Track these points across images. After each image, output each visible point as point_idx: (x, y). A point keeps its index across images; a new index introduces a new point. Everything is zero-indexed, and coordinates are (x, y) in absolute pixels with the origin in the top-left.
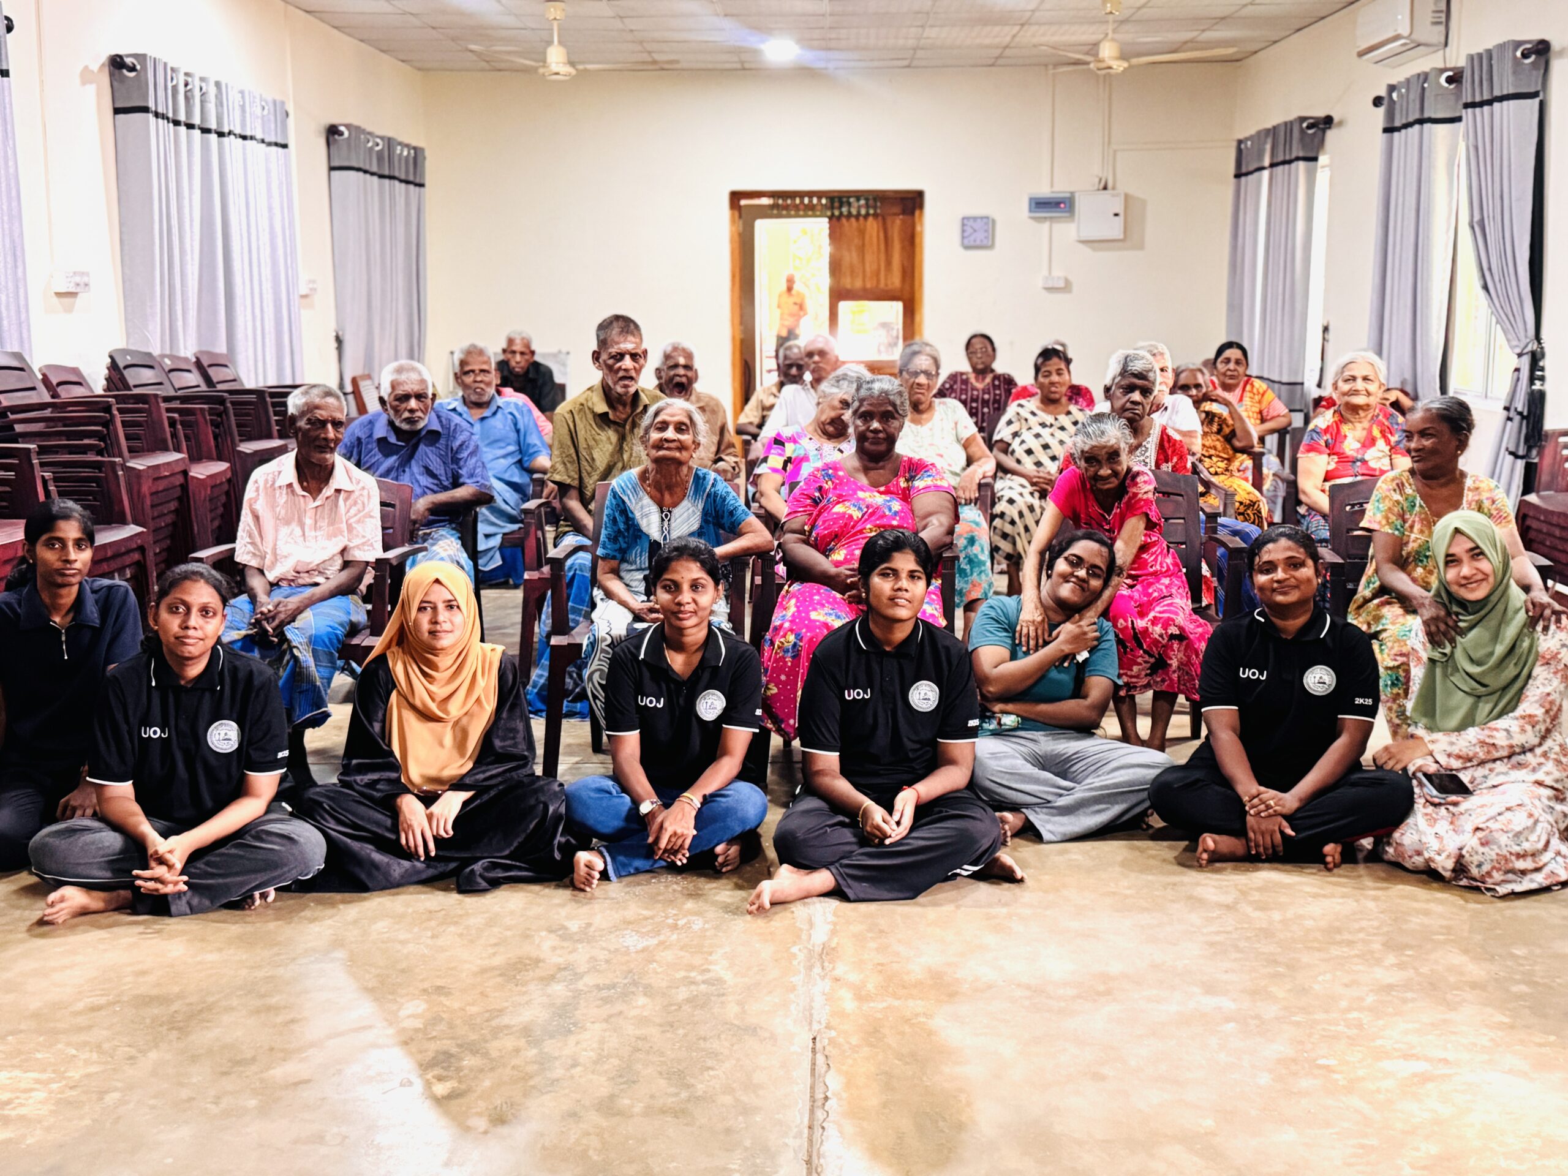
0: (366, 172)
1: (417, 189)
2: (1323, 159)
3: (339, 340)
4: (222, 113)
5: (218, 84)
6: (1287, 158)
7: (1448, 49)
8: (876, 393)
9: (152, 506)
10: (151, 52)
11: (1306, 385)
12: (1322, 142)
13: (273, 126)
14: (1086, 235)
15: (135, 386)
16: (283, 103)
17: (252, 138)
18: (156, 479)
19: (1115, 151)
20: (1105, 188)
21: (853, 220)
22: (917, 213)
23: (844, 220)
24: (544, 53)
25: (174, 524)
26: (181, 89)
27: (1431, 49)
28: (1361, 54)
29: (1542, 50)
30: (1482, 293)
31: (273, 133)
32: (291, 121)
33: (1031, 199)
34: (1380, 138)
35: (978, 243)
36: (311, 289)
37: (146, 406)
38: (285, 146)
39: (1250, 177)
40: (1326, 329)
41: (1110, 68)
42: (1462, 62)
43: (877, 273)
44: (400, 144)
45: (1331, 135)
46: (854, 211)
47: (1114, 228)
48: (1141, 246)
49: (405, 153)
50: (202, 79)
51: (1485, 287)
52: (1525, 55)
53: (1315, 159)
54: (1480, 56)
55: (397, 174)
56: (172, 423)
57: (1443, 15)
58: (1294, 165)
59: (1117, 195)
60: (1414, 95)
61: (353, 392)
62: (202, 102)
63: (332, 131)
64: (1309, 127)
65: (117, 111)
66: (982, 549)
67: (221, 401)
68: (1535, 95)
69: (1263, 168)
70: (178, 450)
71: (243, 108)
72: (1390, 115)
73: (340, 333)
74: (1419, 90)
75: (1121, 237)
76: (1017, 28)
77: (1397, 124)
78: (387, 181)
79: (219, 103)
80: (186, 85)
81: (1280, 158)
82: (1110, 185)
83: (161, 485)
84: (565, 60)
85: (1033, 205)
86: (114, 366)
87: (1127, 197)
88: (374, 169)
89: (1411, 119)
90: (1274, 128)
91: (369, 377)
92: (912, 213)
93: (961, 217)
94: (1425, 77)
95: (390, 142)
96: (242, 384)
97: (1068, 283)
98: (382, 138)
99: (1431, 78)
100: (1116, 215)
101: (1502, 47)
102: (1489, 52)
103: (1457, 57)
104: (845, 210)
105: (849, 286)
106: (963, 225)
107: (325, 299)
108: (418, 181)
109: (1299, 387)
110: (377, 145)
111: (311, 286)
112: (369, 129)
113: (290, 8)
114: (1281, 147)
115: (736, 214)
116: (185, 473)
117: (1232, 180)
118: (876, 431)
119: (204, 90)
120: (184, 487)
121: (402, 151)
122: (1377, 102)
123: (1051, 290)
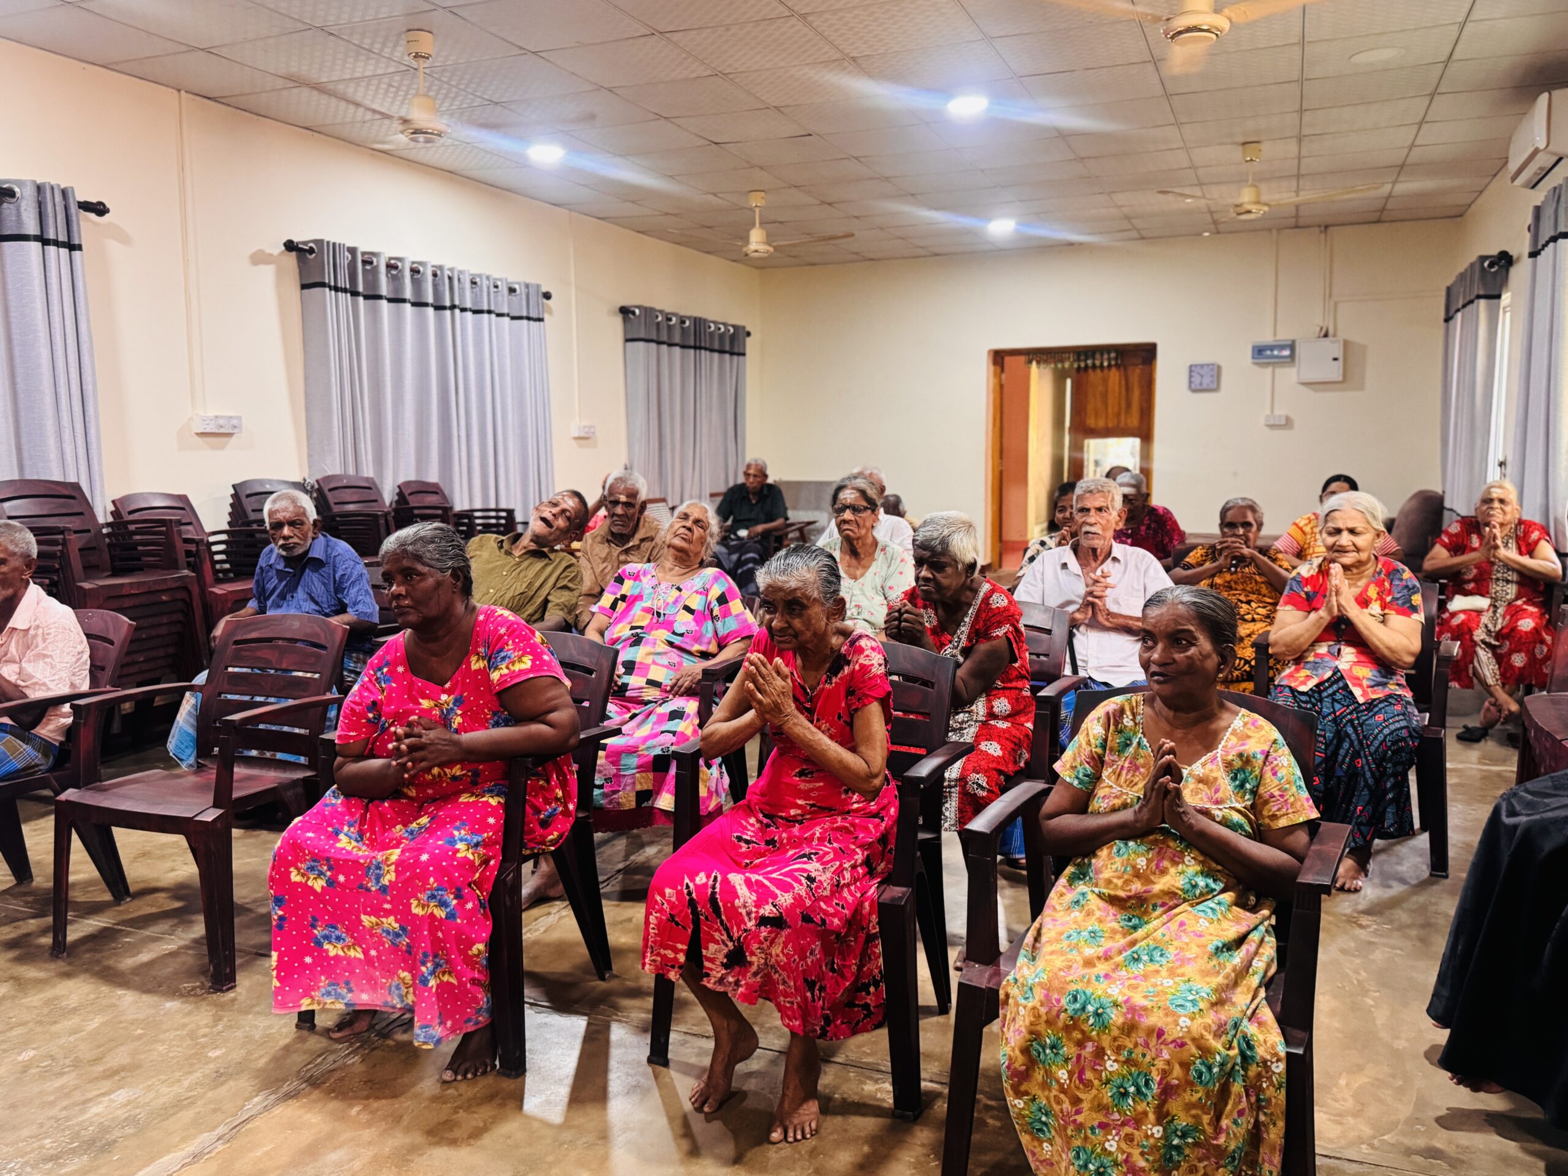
0: (661, 342)
1: (733, 356)
2: (1506, 298)
4: (443, 291)
5: (440, 267)
12: (1505, 279)
13: (524, 304)
14: (1306, 378)
16: (541, 286)
17: (490, 312)
20: (1326, 335)
21: (1098, 371)
22: (1153, 362)
23: (1090, 371)
28: (1514, 178)
31: (523, 310)
32: (553, 302)
33: (1254, 348)
34: (1530, 264)
35: (1205, 386)
36: (587, 433)
38: (539, 320)
39: (1452, 321)
40: (1502, 464)
43: (1118, 415)
45: (1512, 272)
46: (1098, 363)
47: (1334, 372)
48: (1361, 387)
49: (722, 330)
50: (414, 263)
53: (1499, 297)
58: (1479, 303)
59: (1337, 342)
60: (1550, 211)
62: (415, 279)
63: (628, 312)
64: (1489, 265)
65: (304, 287)
69: (1459, 311)
72: (1535, 238)
74: (1554, 206)
75: (1340, 379)
77: (1538, 247)
78: (691, 351)
81: (1468, 299)
82: (1331, 332)
85: (1256, 352)
87: (1346, 344)
88: (676, 341)
89: (1549, 238)
90: (1466, 271)
92: (1150, 363)
93: (1189, 364)
95: (698, 320)
97: (1288, 419)
98: (689, 318)
100: (1335, 359)
104: (1089, 362)
105: (1093, 426)
106: (1191, 371)
108: (735, 351)
110: (683, 323)
111: (587, 430)
113: (576, 214)
114: (1468, 291)
115: (999, 369)
117: (1444, 326)
119: (418, 271)
121: (717, 328)
122: (1529, 228)
123: (1272, 427)
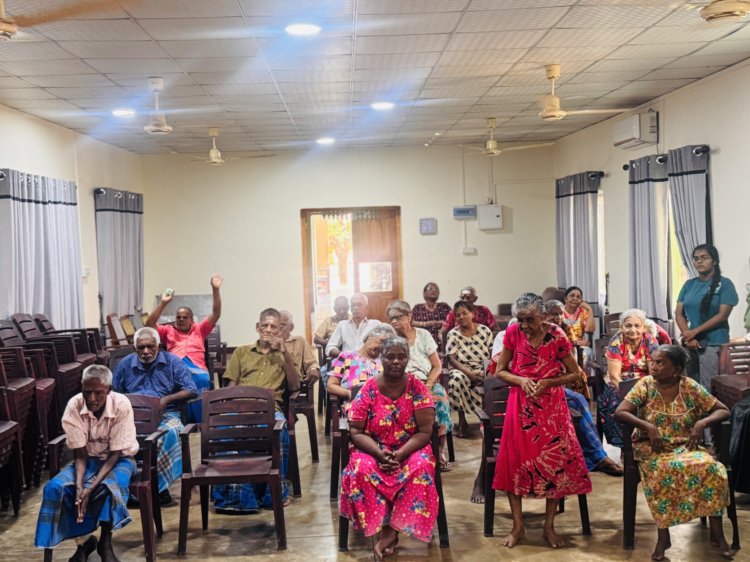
0: (114, 210)
1: (139, 215)
2: (600, 192)
3: (101, 298)
4: (45, 192)
5: (43, 178)
6: (582, 191)
7: (659, 144)
8: (396, 344)
9: (19, 408)
10: (11, 168)
11: (600, 303)
12: (599, 183)
13: (69, 195)
14: (484, 226)
16: (74, 183)
17: (60, 202)
18: (21, 395)
19: (495, 185)
20: (492, 203)
21: (364, 221)
22: (397, 217)
23: (360, 222)
25: (29, 415)
26: (26, 183)
27: (651, 144)
28: (616, 145)
29: (705, 150)
30: (684, 267)
31: (69, 199)
32: (77, 190)
33: (454, 210)
34: (628, 186)
35: (429, 232)
36: (87, 274)
37: (15, 354)
38: (75, 204)
39: (564, 198)
40: (607, 276)
41: (493, 153)
42: (666, 152)
43: (378, 248)
44: (131, 193)
45: (603, 180)
46: (365, 217)
47: (497, 223)
48: (511, 231)
49: (133, 197)
50: (35, 177)
51: (686, 264)
52: (697, 153)
53: (596, 192)
54: (675, 151)
55: (129, 209)
56: (28, 362)
57: (656, 128)
58: (585, 195)
59: (497, 207)
60: (644, 167)
61: (108, 324)
62: (36, 188)
63: (97, 192)
64: (591, 177)
66: (445, 409)
67: (50, 346)
68: (703, 172)
69: (570, 195)
70: (31, 377)
71: (55, 187)
72: (632, 174)
73: (101, 294)
74: (646, 165)
75: (501, 227)
76: (445, 131)
77: (636, 180)
78: (124, 214)
79: (44, 188)
80: (28, 180)
81: (579, 191)
82: (494, 202)
83: (24, 397)
84: (220, 156)
85: (456, 212)
87: (503, 207)
88: (118, 208)
89: (643, 179)
90: (575, 175)
91: (115, 315)
92: (395, 217)
93: (419, 219)
94: (648, 158)
95: (126, 193)
96: (54, 329)
97: (475, 250)
98: (122, 192)
99: (652, 158)
100: (498, 216)
101: (686, 148)
102: (679, 150)
103: (665, 148)
104: (360, 217)
106: (421, 223)
107: (95, 278)
108: (139, 211)
109: (596, 305)
110: (120, 195)
111: (87, 272)
112: (116, 188)
113: (76, 132)
114: (578, 185)
115: (304, 220)
116: (35, 388)
117: (555, 200)
118: (396, 364)
119: (36, 182)
120: (34, 396)
121: (131, 197)
122: (625, 167)
123: (467, 254)
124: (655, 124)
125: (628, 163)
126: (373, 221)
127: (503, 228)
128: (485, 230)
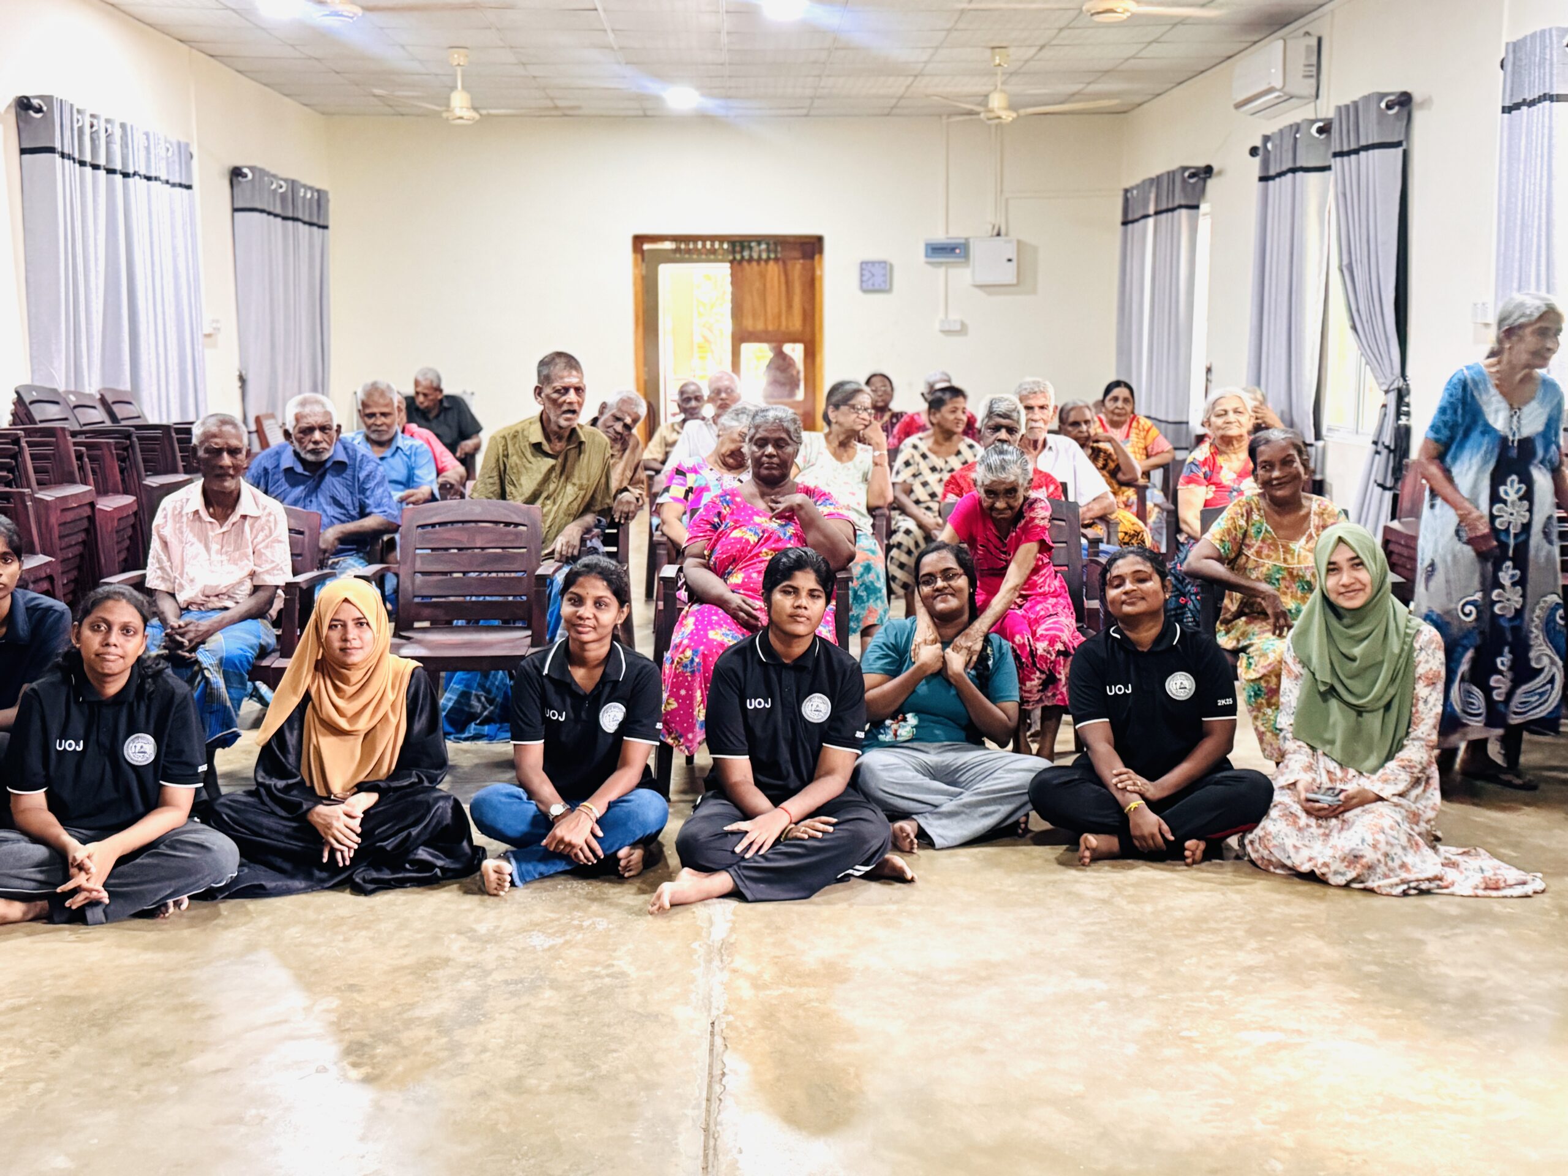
0: (269, 213)
1: (321, 230)
2: (1204, 207)
3: (242, 379)
4: (128, 154)
5: (123, 126)
6: (1170, 206)
7: (1318, 102)
8: (771, 420)
9: (61, 537)
10: (57, 94)
11: (1191, 424)
12: (1203, 190)
13: (177, 167)
14: (981, 280)
15: (41, 422)
16: (187, 145)
17: (156, 179)
18: (64, 510)
19: (1007, 200)
20: (999, 235)
21: (754, 264)
22: (817, 257)
23: (745, 264)
24: (448, 99)
25: (81, 555)
26: (87, 130)
27: (1303, 101)
29: (1404, 101)
30: (1350, 332)
31: (177, 175)
32: (195, 163)
33: (927, 245)
34: (1257, 185)
35: (877, 287)
36: (214, 329)
37: (54, 439)
38: (189, 187)
39: (1136, 225)
40: (1209, 370)
41: (999, 118)
42: (1331, 114)
43: (779, 316)
44: (305, 186)
45: (1211, 183)
46: (755, 256)
47: (1008, 274)
48: (1034, 291)
49: (309, 196)
50: (108, 121)
51: (1354, 328)
52: (1389, 107)
53: (1197, 207)
54: (1347, 107)
55: (300, 216)
56: (79, 457)
57: (1314, 69)
58: (1176, 213)
59: (1010, 242)
60: (1288, 143)
61: (257, 431)
62: (108, 143)
63: (236, 173)
64: (1190, 177)
65: (23, 151)
66: (878, 578)
67: (128, 436)
68: (1399, 144)
70: (85, 482)
71: (148, 149)
72: (1265, 164)
73: (244, 373)
74: (1292, 141)
75: (1015, 281)
76: (911, 79)
77: (1272, 172)
78: (290, 223)
79: (124, 145)
80: (92, 126)
81: (1164, 206)
82: (1003, 231)
83: (70, 516)
84: (469, 105)
85: (930, 251)
86: (20, 401)
87: (1019, 244)
88: (278, 211)
89: (1284, 168)
90: (1158, 177)
91: (272, 416)
92: (812, 258)
93: (859, 261)
94: (1296, 128)
95: (293, 184)
96: (146, 420)
97: (963, 325)
98: (286, 180)
99: (1303, 128)
100: (1010, 260)
101: (1367, 99)
102: (1355, 103)
103: (1326, 109)
104: (746, 254)
105: (750, 328)
106: (862, 269)
107: (229, 338)
108: (321, 223)
109: (1184, 426)
110: (281, 187)
111: (214, 325)
112: (273, 172)
113: (194, 52)
114: (1164, 198)
115: (639, 257)
116: (92, 505)
117: (1119, 228)
118: (771, 456)
119: (109, 131)
120: (91, 519)
121: (305, 193)
122: (1254, 151)
123: (947, 332)
124: (1314, 60)
125: (1258, 143)
126: (771, 263)
127: (1017, 285)
128: (980, 287)
